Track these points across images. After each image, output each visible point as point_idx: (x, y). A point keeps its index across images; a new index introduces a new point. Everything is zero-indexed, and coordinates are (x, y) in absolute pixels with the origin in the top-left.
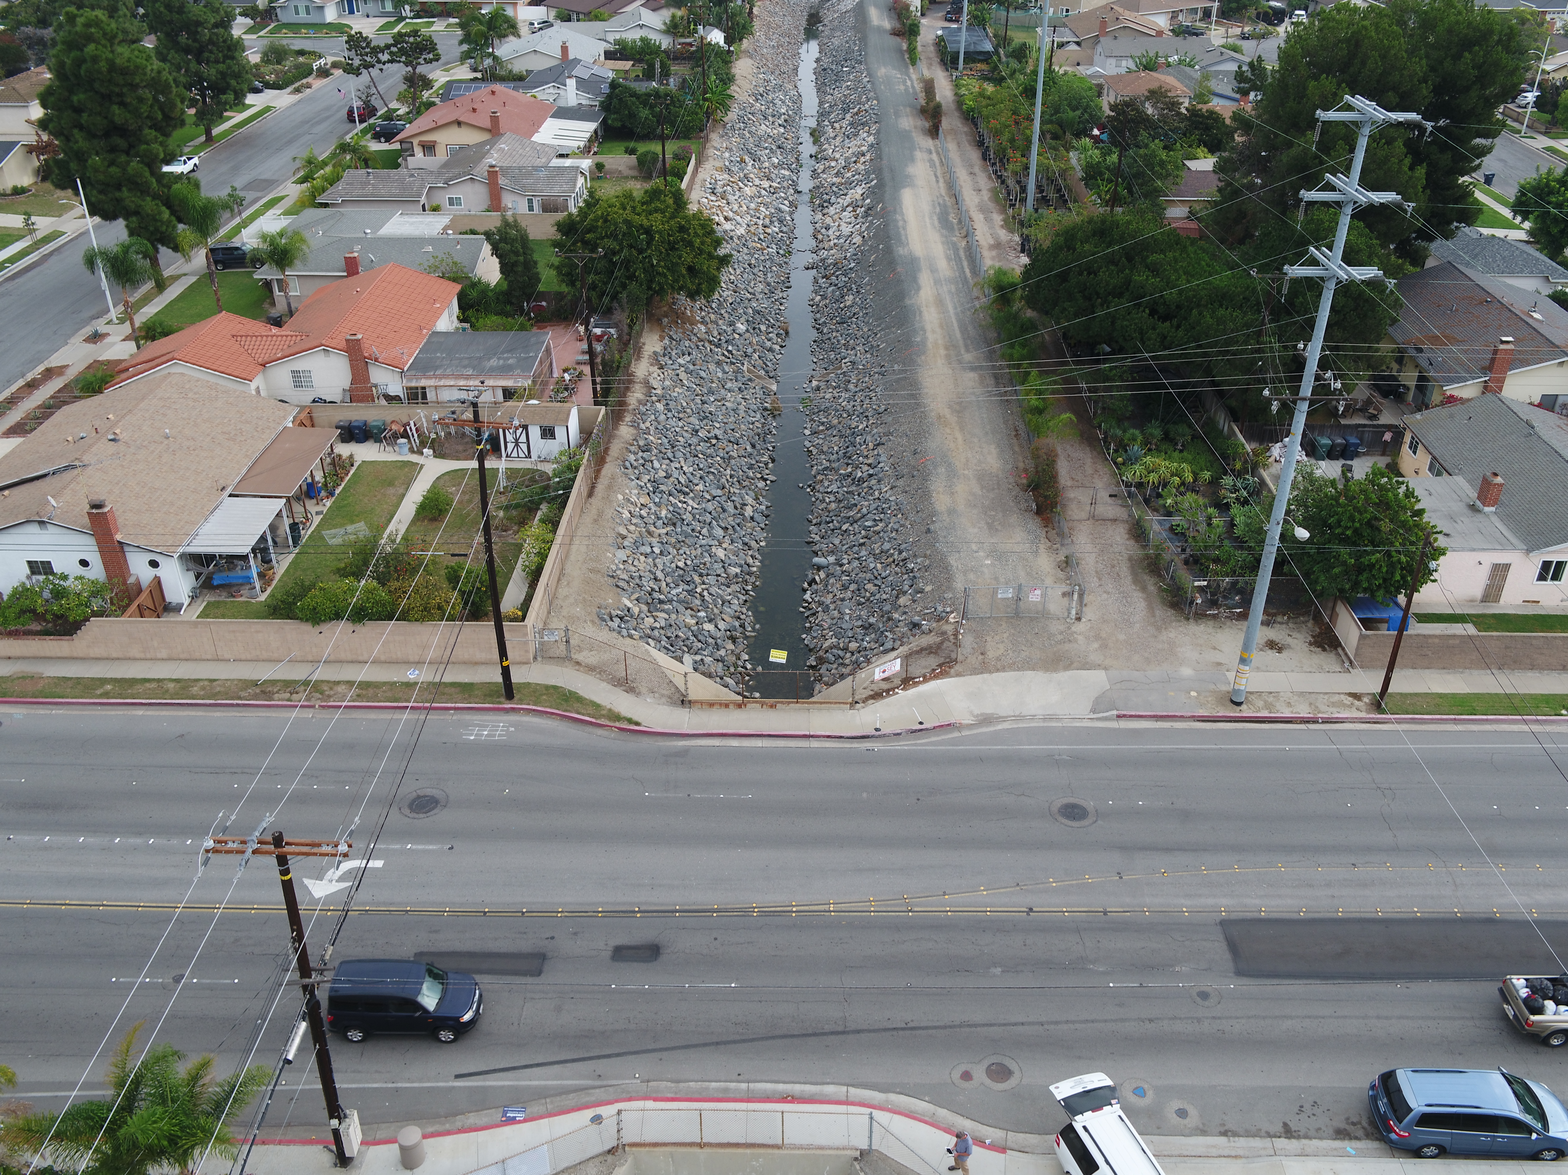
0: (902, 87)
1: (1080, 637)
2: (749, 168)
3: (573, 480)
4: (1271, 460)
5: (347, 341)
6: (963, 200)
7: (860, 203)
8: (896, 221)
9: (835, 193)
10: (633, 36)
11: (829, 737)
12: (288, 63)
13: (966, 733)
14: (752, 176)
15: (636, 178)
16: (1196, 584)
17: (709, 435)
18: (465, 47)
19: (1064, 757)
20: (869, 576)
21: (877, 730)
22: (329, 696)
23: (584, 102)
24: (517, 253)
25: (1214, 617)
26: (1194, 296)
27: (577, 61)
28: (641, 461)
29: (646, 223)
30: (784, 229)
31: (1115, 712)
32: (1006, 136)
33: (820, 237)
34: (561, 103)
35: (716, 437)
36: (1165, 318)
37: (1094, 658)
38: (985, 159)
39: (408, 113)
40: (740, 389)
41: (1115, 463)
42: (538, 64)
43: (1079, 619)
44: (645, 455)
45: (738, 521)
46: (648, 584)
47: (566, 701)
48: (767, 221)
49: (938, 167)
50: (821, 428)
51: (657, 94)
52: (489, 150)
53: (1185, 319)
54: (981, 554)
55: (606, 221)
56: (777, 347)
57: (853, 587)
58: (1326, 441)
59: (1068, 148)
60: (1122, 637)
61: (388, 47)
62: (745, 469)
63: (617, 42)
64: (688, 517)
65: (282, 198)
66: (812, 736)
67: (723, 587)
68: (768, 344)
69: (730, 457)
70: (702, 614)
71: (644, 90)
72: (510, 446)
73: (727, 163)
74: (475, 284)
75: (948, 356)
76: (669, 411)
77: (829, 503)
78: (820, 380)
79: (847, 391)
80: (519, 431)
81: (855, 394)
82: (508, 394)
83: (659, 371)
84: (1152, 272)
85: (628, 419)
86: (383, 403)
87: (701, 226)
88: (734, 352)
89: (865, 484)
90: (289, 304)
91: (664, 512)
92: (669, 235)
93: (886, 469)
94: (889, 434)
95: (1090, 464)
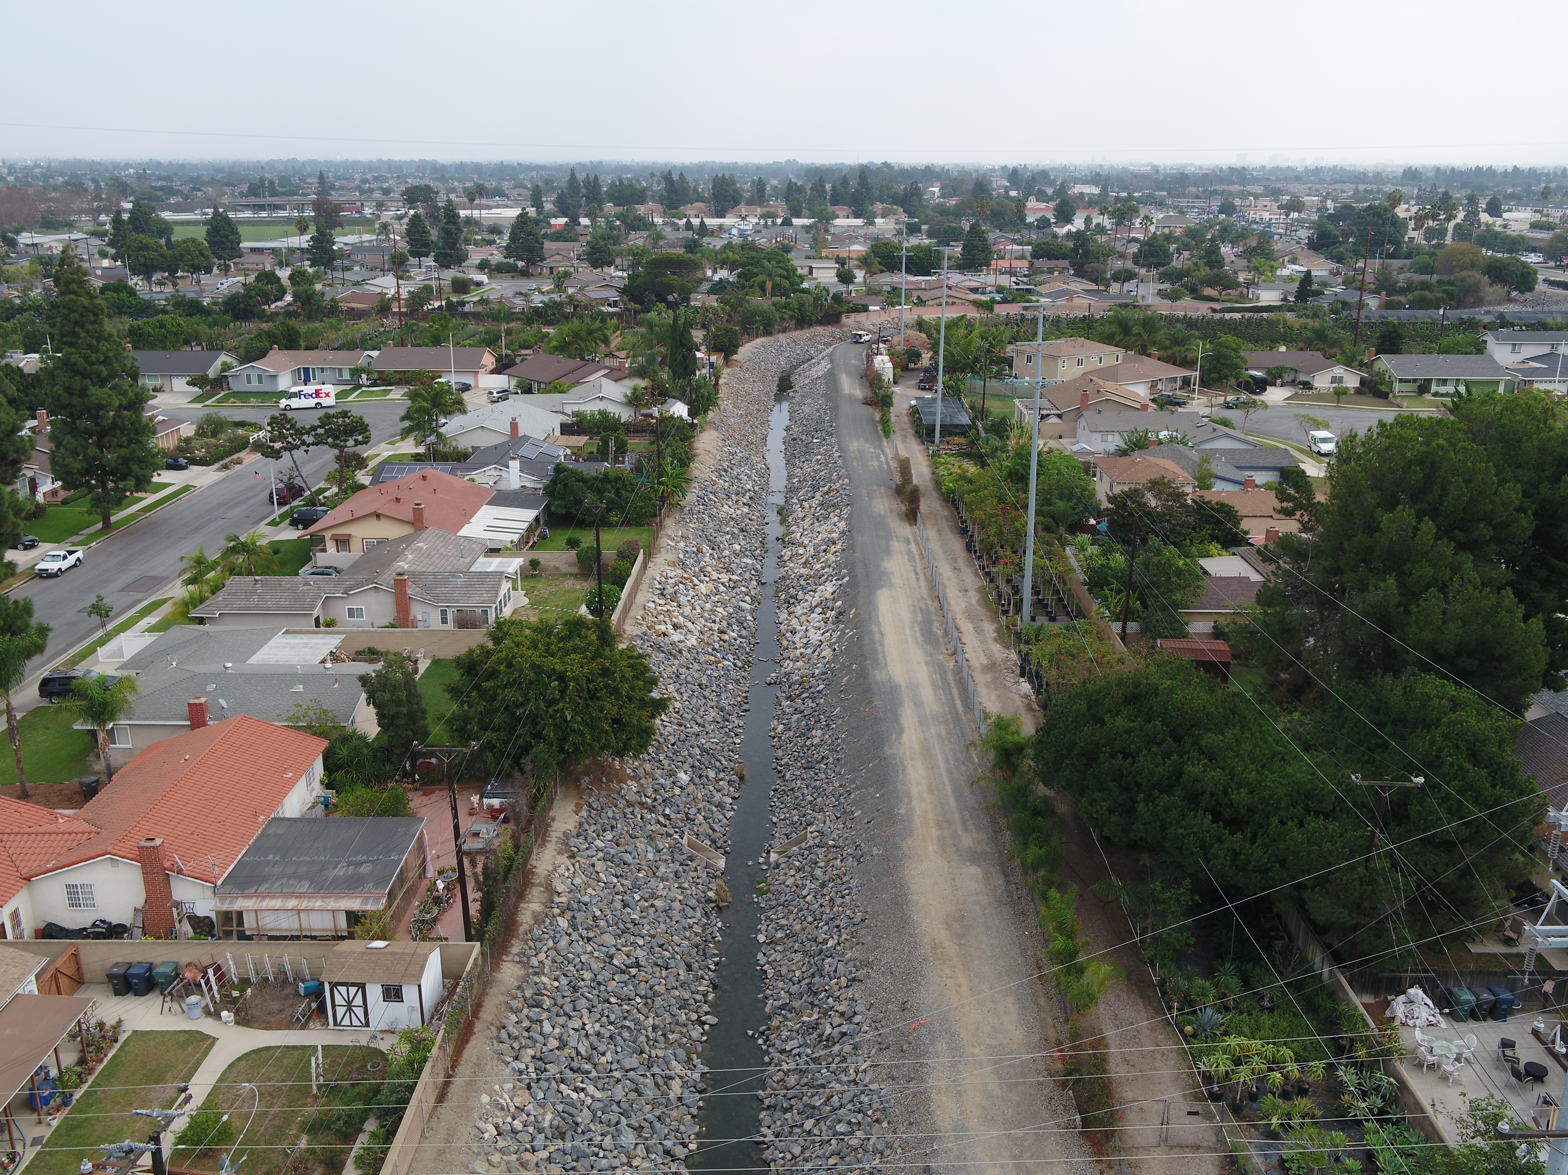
0: (876, 463)
2: (707, 559)
3: (411, 1088)
4: (1397, 1022)
5: (141, 848)
6: (949, 604)
7: (830, 604)
8: (871, 633)
9: (803, 588)
10: (591, 408)
12: (222, 439)
14: (709, 569)
15: (574, 575)
17: (628, 962)
18: (407, 423)
23: (528, 485)
24: (399, 703)
26: (1271, 797)
27: (526, 438)
28: (526, 1024)
29: (559, 667)
30: (744, 633)
32: (992, 530)
33: (785, 643)
34: (503, 486)
35: (638, 965)
36: (1235, 824)
38: (970, 551)
39: (336, 494)
40: (676, 874)
41: (1183, 1033)
42: (486, 441)
44: (534, 1012)
45: (658, 1112)
48: (724, 623)
49: (918, 561)
50: (780, 935)
51: (606, 478)
52: (404, 549)
53: (1260, 826)
55: (510, 665)
56: (730, 800)
58: (1467, 996)
59: (1064, 544)
61: (314, 428)
62: (675, 1010)
63: (576, 414)
64: (583, 1117)
65: (164, 601)
68: (718, 796)
69: (656, 994)
71: (594, 474)
72: (340, 1011)
73: (681, 556)
74: (346, 739)
75: (941, 838)
76: (575, 928)
77: (787, 1073)
78: (780, 853)
79: (814, 878)
80: (353, 990)
81: (823, 885)
82: (354, 918)
83: (568, 863)
84: (1210, 760)
85: (515, 950)
86: (186, 928)
87: (631, 666)
88: (673, 816)
89: (836, 1048)
90: (108, 766)
91: (549, 1117)
92: (589, 681)
93: (865, 1028)
94: (868, 964)
95: (1147, 1032)
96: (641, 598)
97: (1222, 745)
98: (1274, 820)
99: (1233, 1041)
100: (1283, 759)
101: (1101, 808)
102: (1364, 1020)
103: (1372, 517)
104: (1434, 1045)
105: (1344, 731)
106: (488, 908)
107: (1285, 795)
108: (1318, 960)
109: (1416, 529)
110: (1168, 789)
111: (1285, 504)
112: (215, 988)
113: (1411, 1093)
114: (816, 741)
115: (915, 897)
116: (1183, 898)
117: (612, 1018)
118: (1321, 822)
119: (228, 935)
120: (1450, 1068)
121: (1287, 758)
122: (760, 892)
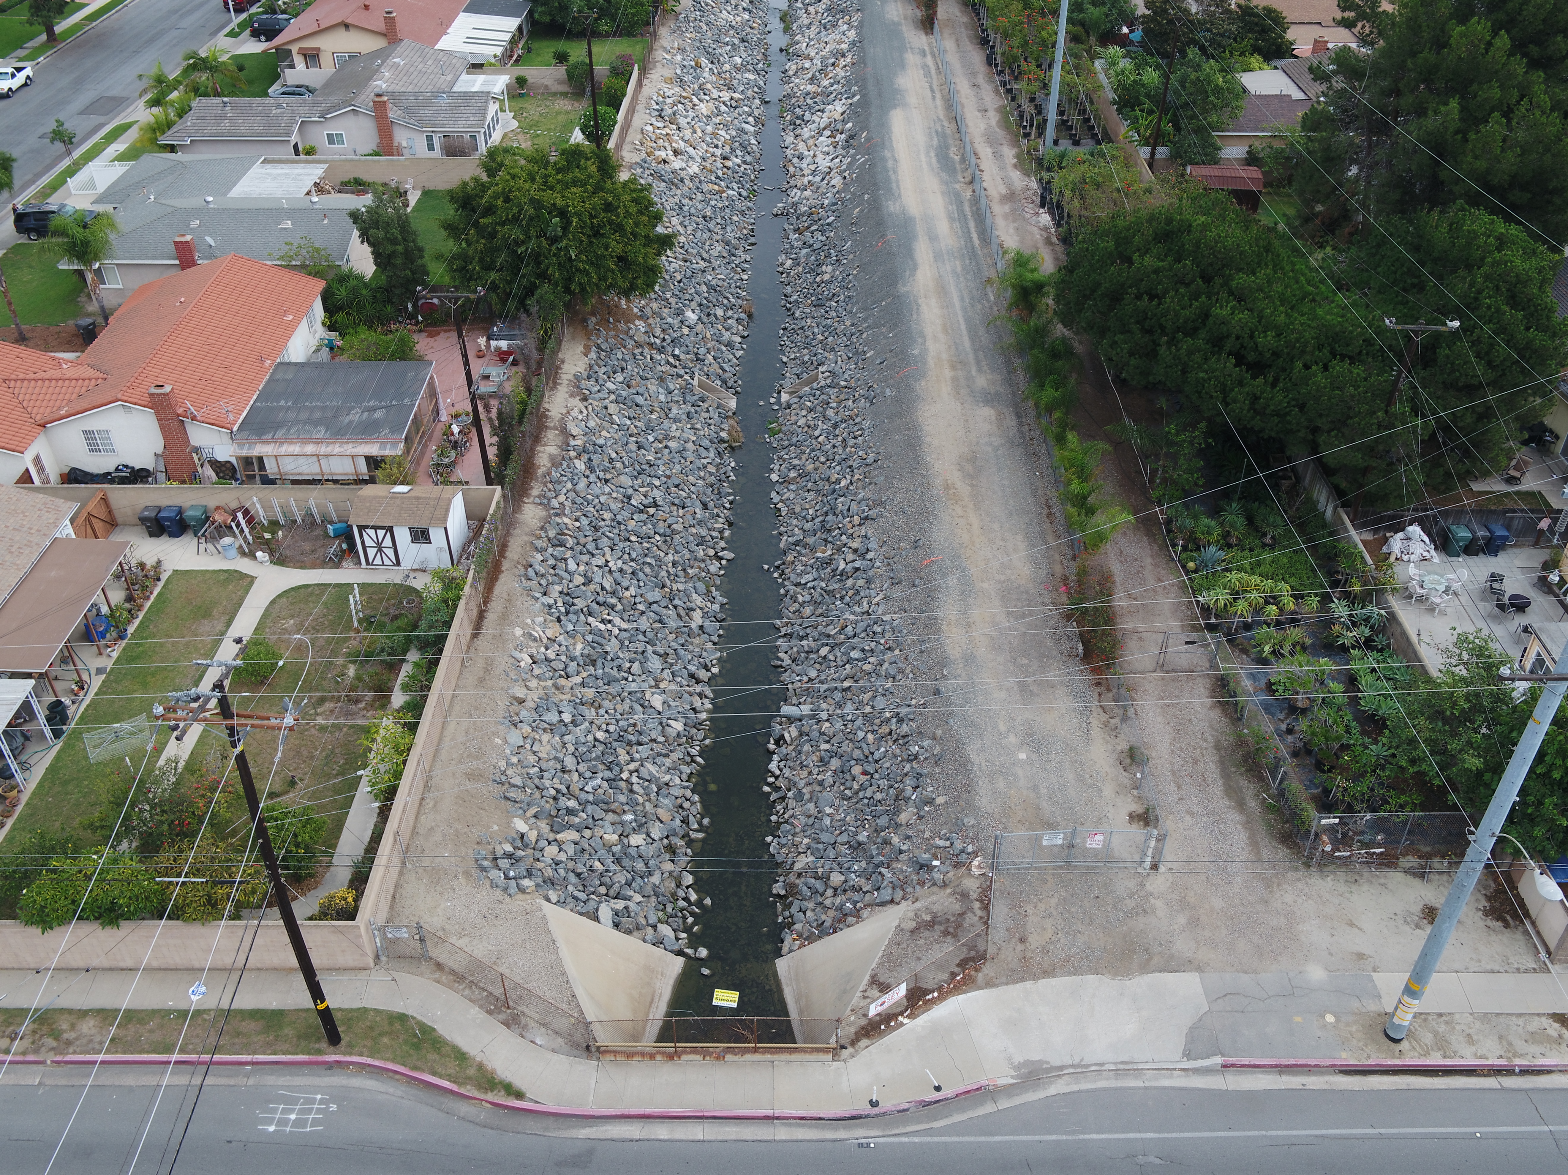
1: (1159, 904)
2: (706, 75)
3: (448, 624)
4: (1392, 559)
5: (151, 395)
6: (967, 126)
7: (839, 126)
8: (884, 159)
9: (810, 108)
11: (802, 1118)
13: (1004, 1104)
14: (709, 86)
15: (565, 95)
16: (1324, 822)
17: (646, 502)
19: (1152, 1159)
20: (857, 753)
21: (874, 1104)
22: (69, 1043)
24: (394, 241)
25: (1346, 863)
28: (551, 562)
29: (560, 202)
30: (748, 158)
31: (1218, 1060)
32: (1016, 41)
33: (792, 169)
35: (655, 505)
36: (1257, 368)
37: (1183, 946)
38: (990, 65)
40: (688, 415)
41: (1184, 567)
43: (1155, 867)
44: (558, 551)
45: (681, 641)
46: (550, 784)
47: (417, 1047)
48: (727, 148)
49: (934, 76)
50: (792, 474)
52: (380, 66)
53: (1284, 370)
54: (1012, 739)
55: (507, 200)
56: (739, 339)
57: (835, 763)
58: (1463, 534)
59: (1093, 57)
60: (1218, 903)
62: (693, 547)
64: (612, 646)
65: (128, 126)
66: (778, 1118)
67: (659, 760)
68: (726, 335)
69: (674, 532)
70: (629, 817)
72: (371, 552)
73: (679, 72)
74: (344, 278)
75: (954, 379)
76: (592, 470)
77: (802, 605)
78: (791, 393)
79: (826, 418)
80: (381, 533)
81: (835, 426)
82: (373, 462)
83: (581, 405)
84: (1239, 302)
85: (535, 492)
86: (209, 472)
87: (634, 201)
88: (682, 357)
89: (850, 582)
90: (102, 308)
91: (579, 646)
92: (592, 216)
93: (878, 564)
94: (881, 504)
95: (1150, 567)
96: (638, 121)
97: (1253, 285)
98: (1299, 364)
99: (1233, 576)
100: (1314, 300)
101: (1122, 350)
102: (1362, 557)
103: (1443, 30)
104: (1426, 579)
105: (1379, 269)
106: (505, 452)
107: (1313, 338)
108: (1323, 499)
109: (1489, 44)
110: (1192, 332)
111: (1347, 14)
112: (246, 530)
113: (1399, 624)
114: (826, 277)
115: (928, 439)
116: (1196, 441)
117: (634, 555)
118: (1347, 366)
119: (251, 478)
120: (1437, 600)
121: (1318, 298)
122: (773, 433)
